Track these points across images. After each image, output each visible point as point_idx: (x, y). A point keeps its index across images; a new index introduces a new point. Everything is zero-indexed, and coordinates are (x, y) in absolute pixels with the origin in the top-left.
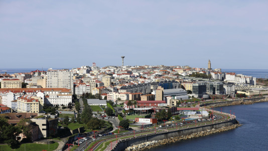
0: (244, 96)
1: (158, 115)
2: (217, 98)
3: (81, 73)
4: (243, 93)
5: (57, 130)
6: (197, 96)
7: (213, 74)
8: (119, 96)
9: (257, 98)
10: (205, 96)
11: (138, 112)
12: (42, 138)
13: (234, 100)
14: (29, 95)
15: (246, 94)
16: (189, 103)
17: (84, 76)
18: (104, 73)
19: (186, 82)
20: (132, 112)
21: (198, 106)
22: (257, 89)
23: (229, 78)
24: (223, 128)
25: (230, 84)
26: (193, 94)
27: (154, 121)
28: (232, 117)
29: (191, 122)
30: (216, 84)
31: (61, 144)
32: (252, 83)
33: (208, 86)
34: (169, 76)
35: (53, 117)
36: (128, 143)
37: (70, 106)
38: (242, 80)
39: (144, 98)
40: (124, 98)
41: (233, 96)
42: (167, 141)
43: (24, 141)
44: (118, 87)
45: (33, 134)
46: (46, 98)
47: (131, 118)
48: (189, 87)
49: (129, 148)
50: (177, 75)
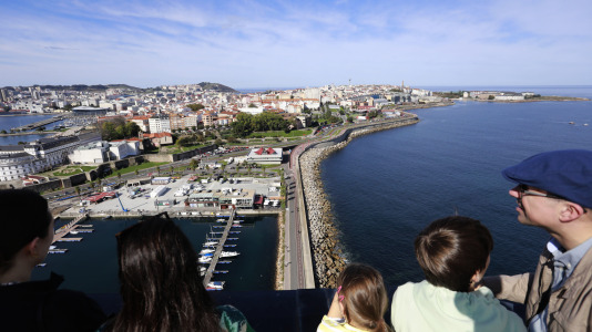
0: (424, 103)
1: (370, 114)
2: (406, 104)
3: (325, 90)
4: (423, 101)
5: (311, 123)
6: (394, 103)
7: (405, 90)
8: (347, 103)
9: (432, 105)
10: (398, 103)
11: (358, 113)
12: (303, 128)
13: (417, 105)
14: (295, 103)
16: (389, 107)
17: (327, 91)
18: (339, 90)
19: (388, 95)
20: (354, 112)
21: (394, 109)
22: (432, 99)
23: (415, 92)
24: (409, 122)
25: (415, 96)
26: (392, 102)
27: (367, 118)
28: (415, 115)
29: (389, 118)
30: (406, 96)
31: (314, 130)
32: (429, 94)
33: (401, 97)
34: (378, 91)
35: (309, 115)
36: (351, 131)
37: (319, 109)
38: (423, 94)
39: (362, 104)
41: (416, 103)
42: (375, 129)
43: (293, 129)
44: (347, 98)
45: (298, 126)
46: (305, 104)
47: (354, 116)
48: (389, 97)
49: (352, 133)
50: (382, 90)
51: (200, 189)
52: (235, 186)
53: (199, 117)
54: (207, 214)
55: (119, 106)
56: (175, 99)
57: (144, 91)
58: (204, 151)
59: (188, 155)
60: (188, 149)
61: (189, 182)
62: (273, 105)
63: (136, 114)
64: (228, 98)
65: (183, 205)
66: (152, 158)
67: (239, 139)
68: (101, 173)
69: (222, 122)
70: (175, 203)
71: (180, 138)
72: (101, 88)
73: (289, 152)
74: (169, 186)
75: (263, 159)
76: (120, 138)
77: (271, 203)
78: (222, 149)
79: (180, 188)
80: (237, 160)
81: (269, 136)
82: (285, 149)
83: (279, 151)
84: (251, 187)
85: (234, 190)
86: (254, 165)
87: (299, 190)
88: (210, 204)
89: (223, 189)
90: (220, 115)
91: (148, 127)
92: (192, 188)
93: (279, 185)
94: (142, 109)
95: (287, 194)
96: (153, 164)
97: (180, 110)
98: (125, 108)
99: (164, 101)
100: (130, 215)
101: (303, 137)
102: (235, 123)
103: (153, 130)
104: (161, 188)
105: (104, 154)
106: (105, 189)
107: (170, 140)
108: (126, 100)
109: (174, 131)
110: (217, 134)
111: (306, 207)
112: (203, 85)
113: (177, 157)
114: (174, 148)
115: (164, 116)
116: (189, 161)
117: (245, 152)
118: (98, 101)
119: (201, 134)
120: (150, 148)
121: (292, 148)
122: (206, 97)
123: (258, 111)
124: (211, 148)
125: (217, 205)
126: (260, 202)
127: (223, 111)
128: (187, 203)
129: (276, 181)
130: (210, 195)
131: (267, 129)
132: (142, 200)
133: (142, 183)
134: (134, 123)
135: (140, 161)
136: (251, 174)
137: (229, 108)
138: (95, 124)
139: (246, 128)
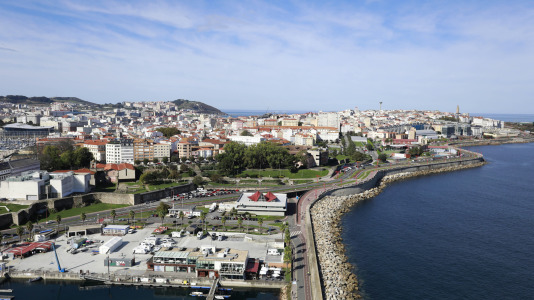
0: (491, 137)
1: (411, 151)
2: (464, 138)
3: (346, 115)
4: (490, 135)
5: (327, 160)
6: (446, 136)
7: (461, 118)
8: (378, 135)
9: (502, 140)
10: (452, 137)
11: (394, 148)
12: (316, 166)
13: (481, 141)
14: (305, 132)
15: (493, 136)
16: (439, 142)
17: (348, 118)
18: (365, 116)
19: (436, 124)
20: (388, 147)
21: (446, 145)
22: (504, 132)
23: (476, 122)
24: (470, 165)
25: (478, 127)
26: (442, 135)
27: (407, 156)
28: (480, 155)
29: (440, 158)
30: (464, 126)
31: (331, 171)
32: (499, 126)
33: (456, 128)
34: (421, 118)
35: (325, 150)
36: (384, 173)
37: (337, 141)
38: (489, 124)
39: (398, 137)
40: (382, 136)
41: (480, 137)
42: (419, 173)
43: (302, 167)
44: (377, 127)
45: (309, 163)
46: (318, 134)
47: (388, 153)
48: (438, 128)
49: (386, 177)
50: (428, 118)
51: (169, 245)
52: (219, 243)
53: (174, 146)
54: (178, 282)
55: (66, 124)
56: (141, 120)
57: (101, 107)
58: (177, 191)
59: (156, 197)
60: (155, 189)
61: (155, 234)
62: (274, 133)
63: (88, 137)
64: (213, 122)
65: (144, 267)
66: (106, 198)
67: (226, 178)
68: (34, 214)
69: (205, 153)
70: (134, 263)
71: (146, 172)
72: (45, 101)
73: (295, 200)
74: (125, 239)
75: (259, 208)
76: (64, 167)
77: (270, 273)
78: (202, 191)
79: (141, 243)
80: (223, 207)
81: (267, 177)
82: (290, 196)
83: (282, 197)
84: (242, 247)
85: (218, 250)
86: (246, 216)
87: (311, 255)
88: (183, 268)
89: (202, 248)
90: (201, 144)
91: (103, 156)
92: (158, 243)
93: (281, 246)
94: (96, 131)
95: (293, 260)
96: (106, 206)
97: (148, 135)
98: (73, 128)
99: (126, 122)
100: (67, 277)
101: (315, 180)
102: (222, 156)
103: (110, 159)
104: (114, 240)
105: (41, 189)
106: (37, 237)
107: (132, 174)
108: (77, 118)
109: (138, 162)
110: (196, 169)
111: (322, 281)
112: (179, 103)
113: (140, 199)
114: (136, 186)
115: (126, 142)
116: (156, 204)
117: (234, 196)
118: (38, 117)
119: (175, 168)
120: (103, 184)
121: (301, 194)
122: (182, 118)
123: (254, 140)
124: (188, 189)
125: (193, 270)
126: (255, 269)
127: (206, 138)
128: (151, 265)
129: (277, 241)
130: (184, 255)
131: (265, 165)
132: (88, 256)
133: (89, 232)
134: (86, 149)
135: (89, 200)
136: (241, 228)
137: (214, 135)
138: (32, 148)
139: (236, 164)
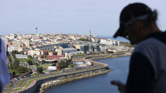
0: (112, 52)
1: (60, 64)
2: (95, 54)
3: (11, 38)
4: (112, 50)
6: (83, 53)
7: (93, 39)
8: (36, 53)
9: (120, 54)
10: (88, 53)
11: (48, 62)
13: (106, 55)
15: (113, 51)
16: (78, 57)
17: (13, 40)
18: (25, 38)
19: (76, 44)
20: (44, 62)
21: (84, 59)
22: (120, 48)
23: (103, 41)
24: (100, 72)
25: (104, 45)
26: (81, 51)
27: (58, 68)
28: (106, 65)
29: (80, 68)
30: (95, 45)
32: (117, 44)
33: (90, 46)
34: (66, 40)
36: (42, 81)
38: (110, 43)
39: (51, 54)
40: (38, 54)
41: (105, 52)
42: (66, 80)
44: (34, 47)
47: (44, 66)
48: (78, 47)
49: (43, 85)
50: (71, 39)
